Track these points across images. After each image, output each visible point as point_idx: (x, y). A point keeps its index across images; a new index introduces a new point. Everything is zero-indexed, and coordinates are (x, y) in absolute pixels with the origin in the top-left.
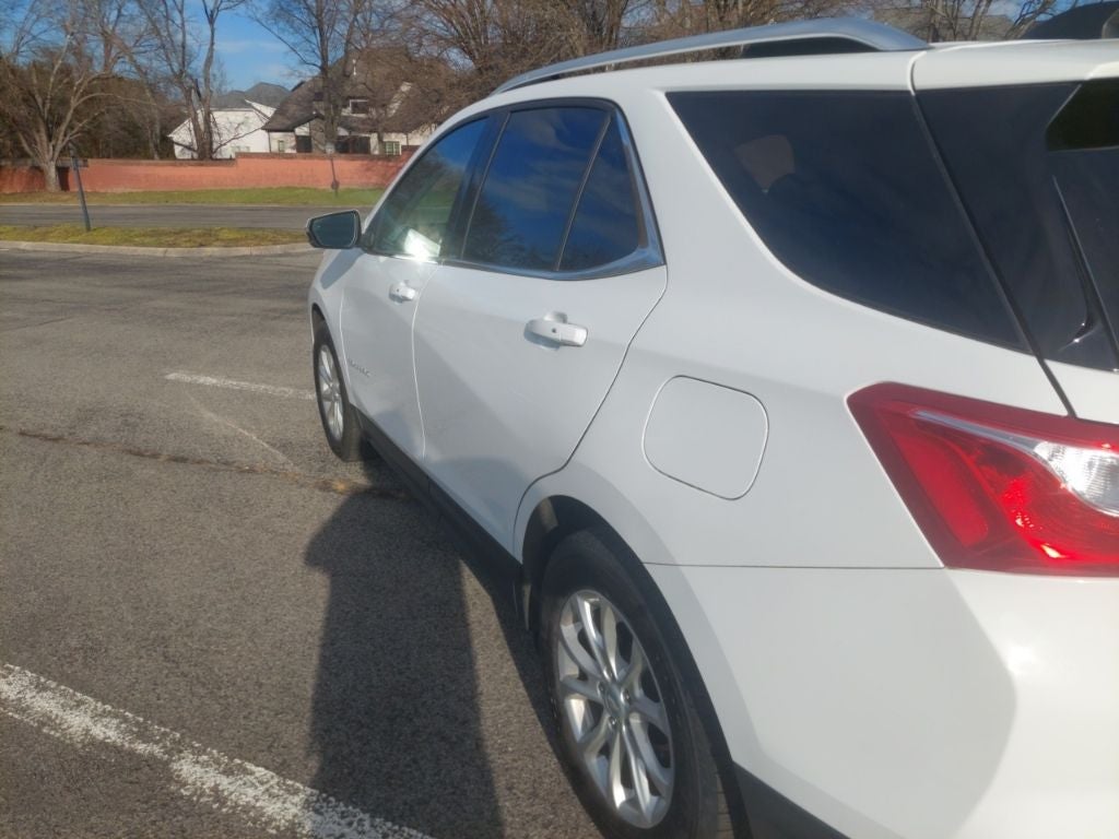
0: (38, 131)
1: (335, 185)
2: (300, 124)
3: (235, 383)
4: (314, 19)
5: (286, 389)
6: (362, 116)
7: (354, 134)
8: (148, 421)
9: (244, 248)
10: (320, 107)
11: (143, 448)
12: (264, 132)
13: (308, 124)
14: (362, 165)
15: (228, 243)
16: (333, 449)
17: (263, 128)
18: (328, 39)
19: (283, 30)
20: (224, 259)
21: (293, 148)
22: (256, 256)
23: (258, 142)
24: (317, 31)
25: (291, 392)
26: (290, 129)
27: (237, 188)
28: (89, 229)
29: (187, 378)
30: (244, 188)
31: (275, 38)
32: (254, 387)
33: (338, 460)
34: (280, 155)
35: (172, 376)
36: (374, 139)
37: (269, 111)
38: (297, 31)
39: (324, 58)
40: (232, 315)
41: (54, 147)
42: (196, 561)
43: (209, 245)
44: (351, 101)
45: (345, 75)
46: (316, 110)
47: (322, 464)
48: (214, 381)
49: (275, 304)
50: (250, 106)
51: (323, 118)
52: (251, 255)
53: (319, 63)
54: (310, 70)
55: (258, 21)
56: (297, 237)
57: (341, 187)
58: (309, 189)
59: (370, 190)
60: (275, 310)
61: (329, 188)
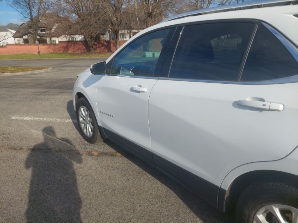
1: (39, 52)
2: (25, 35)
3: (37, 119)
4: (27, 5)
5: (57, 119)
6: (44, 33)
7: (41, 38)
8: (12, 136)
9: (18, 73)
10: (31, 30)
11: (15, 147)
12: (13, 38)
13: (27, 35)
14: (47, 47)
15: (12, 72)
16: (85, 139)
17: (12, 37)
18: (32, 11)
19: (18, 8)
20: (12, 77)
21: (23, 42)
22: (22, 75)
23: (11, 41)
24: (29, 8)
25: (59, 120)
26: (21, 37)
27: (7, 54)
29: (20, 118)
30: (9, 54)
31: (15, 10)
32: (45, 119)
33: (89, 144)
34: (19, 44)
35: (14, 118)
36: (48, 39)
37: (14, 32)
38: (22, 8)
39: (31, 16)
40: (24, 95)
42: (59, 192)
43: (6, 72)
44: (40, 29)
45: (38, 21)
46: (29, 31)
47: (84, 146)
48: (30, 118)
49: (37, 90)
50: (8, 30)
51: (32, 34)
52: (20, 75)
53: (30, 18)
54: (27, 20)
55: (9, 5)
56: (33, 69)
57: (41, 53)
58: (31, 54)
59: (50, 54)
60: (38, 92)
61: (37, 54)
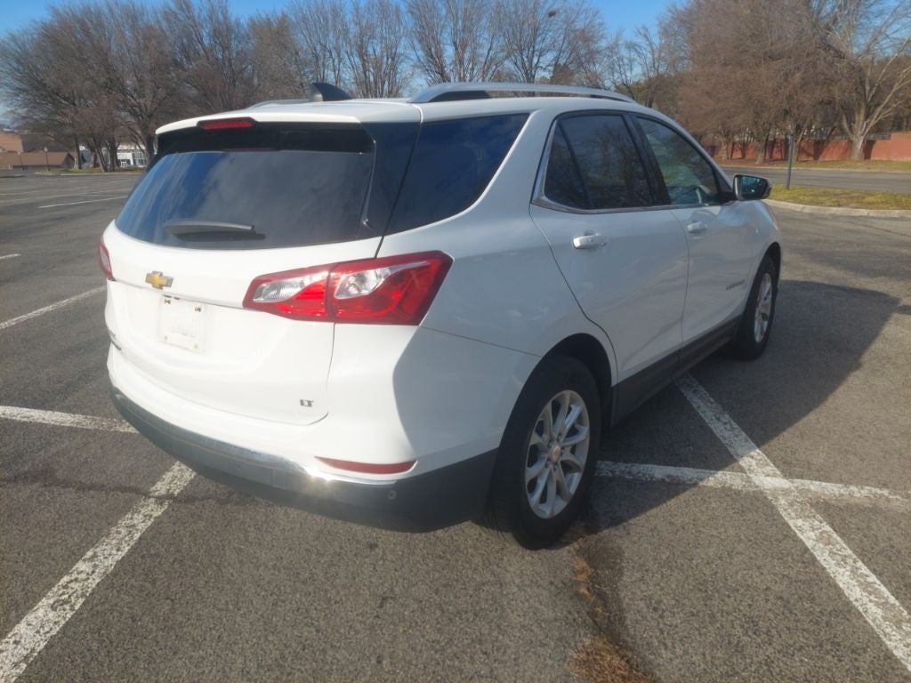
0: (859, 113)
28: (788, 188)
41: (867, 125)
